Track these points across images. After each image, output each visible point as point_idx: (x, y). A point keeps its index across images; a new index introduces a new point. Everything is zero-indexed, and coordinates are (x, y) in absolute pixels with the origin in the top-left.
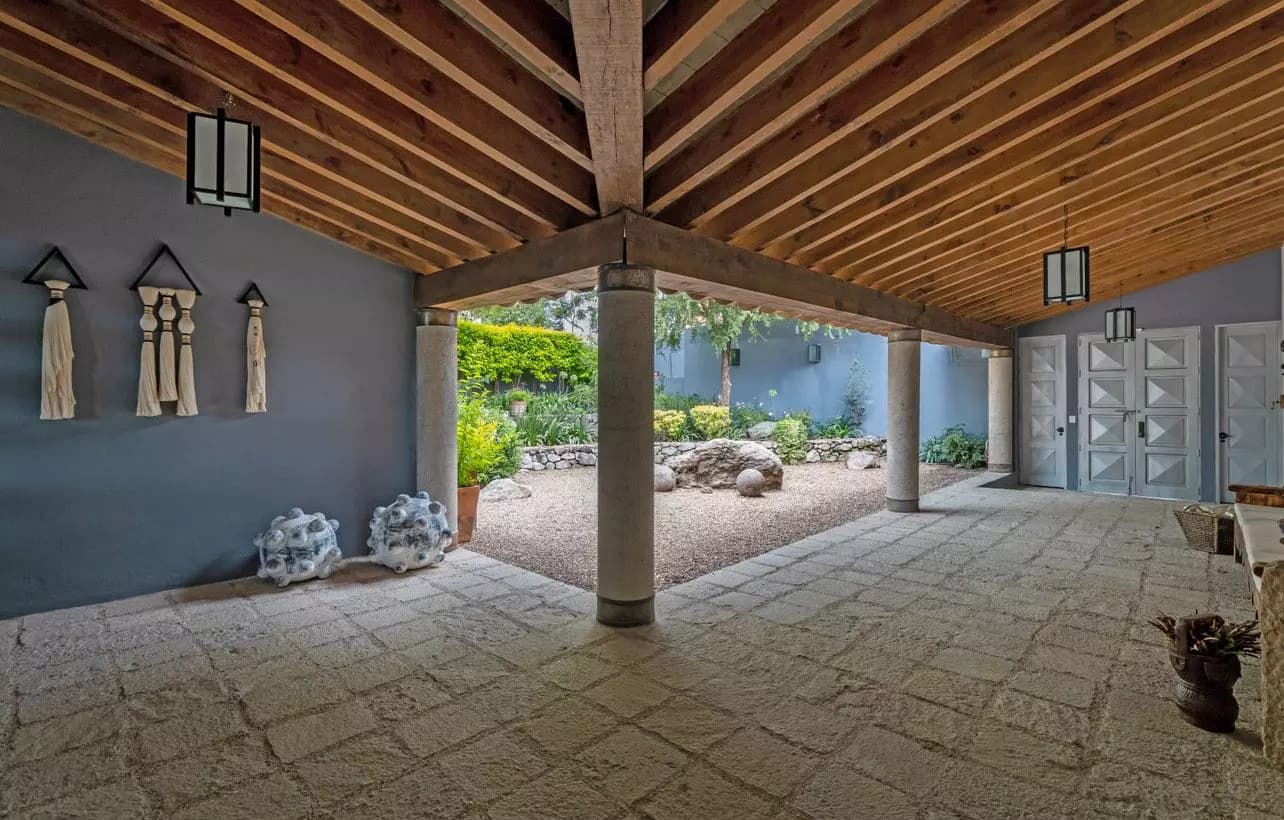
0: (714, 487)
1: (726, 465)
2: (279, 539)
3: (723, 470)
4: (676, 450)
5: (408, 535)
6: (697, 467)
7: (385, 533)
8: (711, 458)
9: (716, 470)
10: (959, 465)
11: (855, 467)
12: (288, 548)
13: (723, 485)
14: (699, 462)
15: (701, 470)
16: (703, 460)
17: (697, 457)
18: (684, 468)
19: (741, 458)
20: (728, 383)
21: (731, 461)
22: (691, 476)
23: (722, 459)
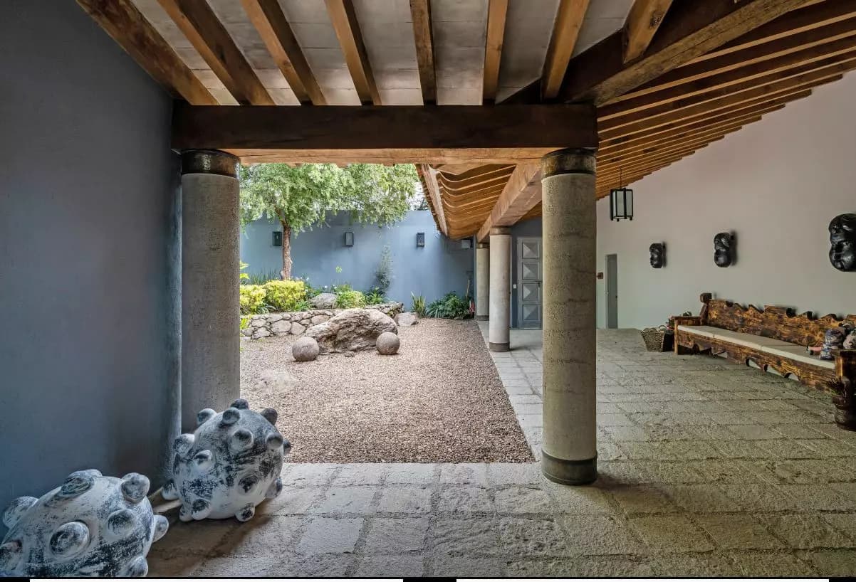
0: (355, 350)
1: (362, 331)
2: (86, 538)
3: (360, 335)
4: (265, 321)
5: (264, 463)
6: (335, 335)
7: (229, 469)
8: (351, 326)
9: (355, 336)
10: (456, 318)
11: (404, 324)
12: (105, 549)
13: (360, 348)
14: (338, 330)
15: (339, 338)
16: (343, 328)
17: (337, 326)
18: (323, 337)
19: (374, 324)
20: (289, 260)
21: (367, 327)
22: (330, 343)
23: (360, 326)
